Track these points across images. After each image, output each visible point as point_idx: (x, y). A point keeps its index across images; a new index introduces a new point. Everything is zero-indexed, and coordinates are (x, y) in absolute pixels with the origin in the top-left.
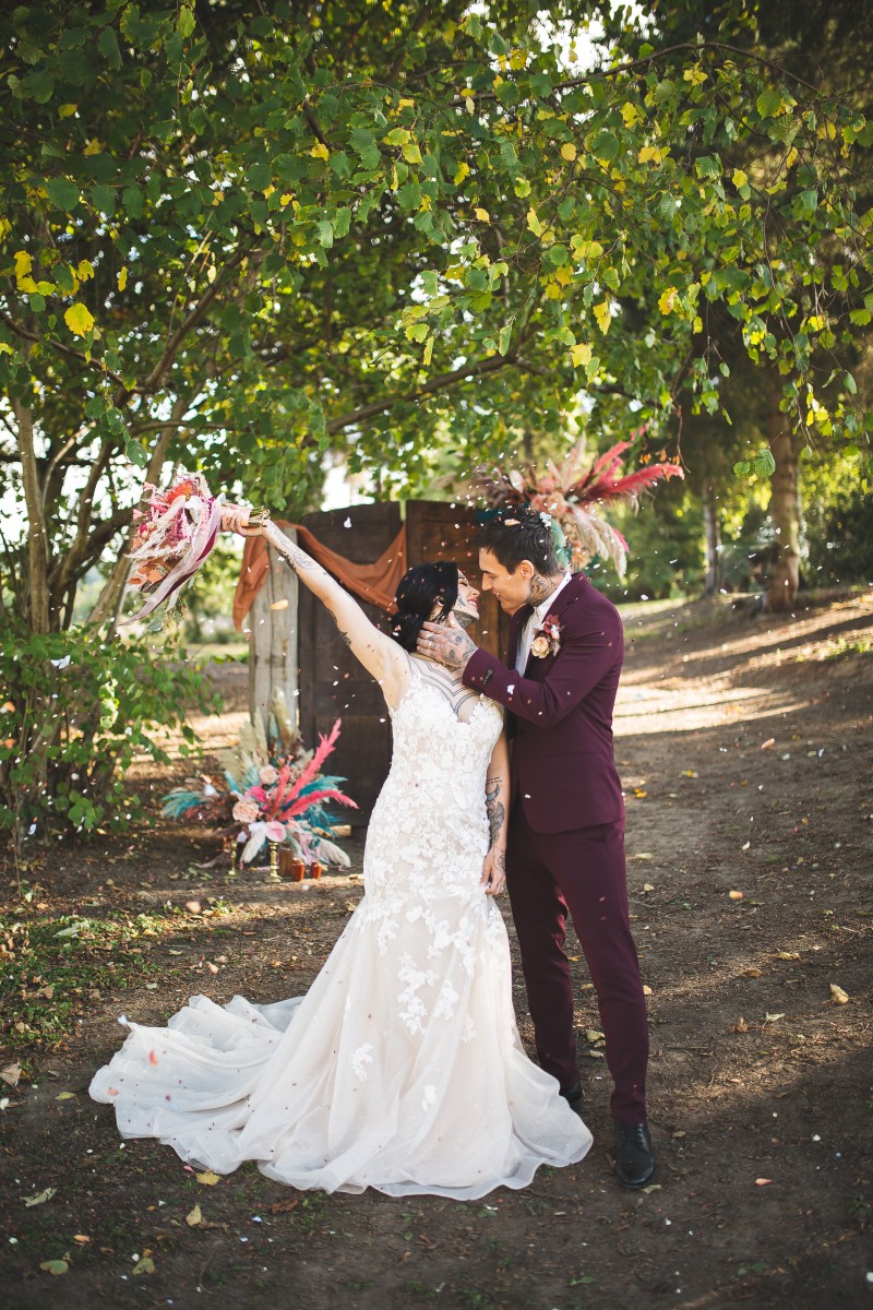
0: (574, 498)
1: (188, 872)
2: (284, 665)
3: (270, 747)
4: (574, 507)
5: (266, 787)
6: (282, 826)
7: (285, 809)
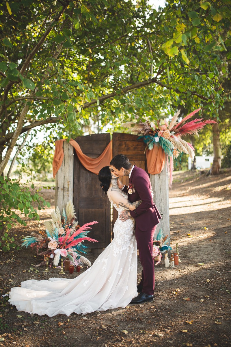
0: (173, 132)
1: (30, 269)
2: (68, 191)
3: (62, 220)
4: (173, 135)
5: (60, 235)
6: (66, 251)
7: (67, 244)
